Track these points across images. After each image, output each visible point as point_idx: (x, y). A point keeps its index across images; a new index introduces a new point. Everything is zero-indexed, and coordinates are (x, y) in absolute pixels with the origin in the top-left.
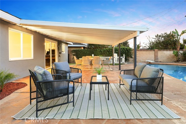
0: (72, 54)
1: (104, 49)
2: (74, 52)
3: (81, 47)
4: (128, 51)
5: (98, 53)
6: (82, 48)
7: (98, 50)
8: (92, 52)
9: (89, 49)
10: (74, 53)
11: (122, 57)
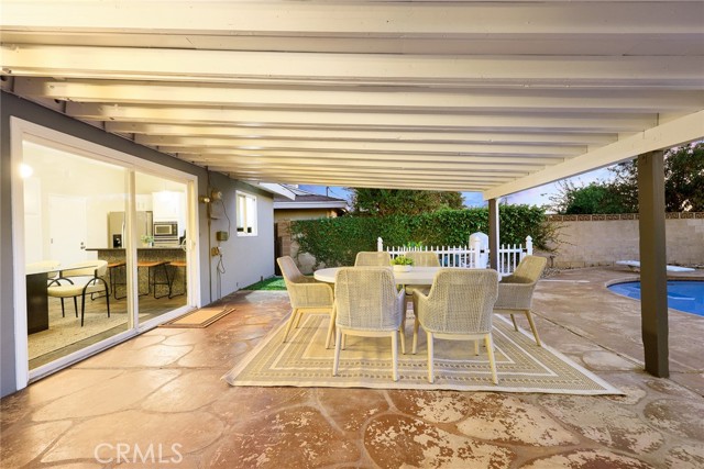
0: (295, 237)
1: (425, 214)
2: (300, 230)
3: (330, 210)
4: (527, 221)
5: (401, 231)
6: (334, 215)
7: (400, 220)
8: (375, 228)
9: (360, 219)
10: (300, 235)
11: (520, 250)
